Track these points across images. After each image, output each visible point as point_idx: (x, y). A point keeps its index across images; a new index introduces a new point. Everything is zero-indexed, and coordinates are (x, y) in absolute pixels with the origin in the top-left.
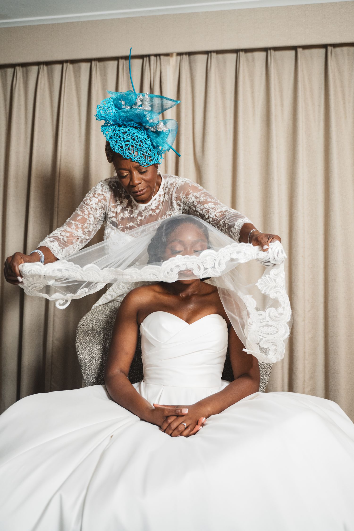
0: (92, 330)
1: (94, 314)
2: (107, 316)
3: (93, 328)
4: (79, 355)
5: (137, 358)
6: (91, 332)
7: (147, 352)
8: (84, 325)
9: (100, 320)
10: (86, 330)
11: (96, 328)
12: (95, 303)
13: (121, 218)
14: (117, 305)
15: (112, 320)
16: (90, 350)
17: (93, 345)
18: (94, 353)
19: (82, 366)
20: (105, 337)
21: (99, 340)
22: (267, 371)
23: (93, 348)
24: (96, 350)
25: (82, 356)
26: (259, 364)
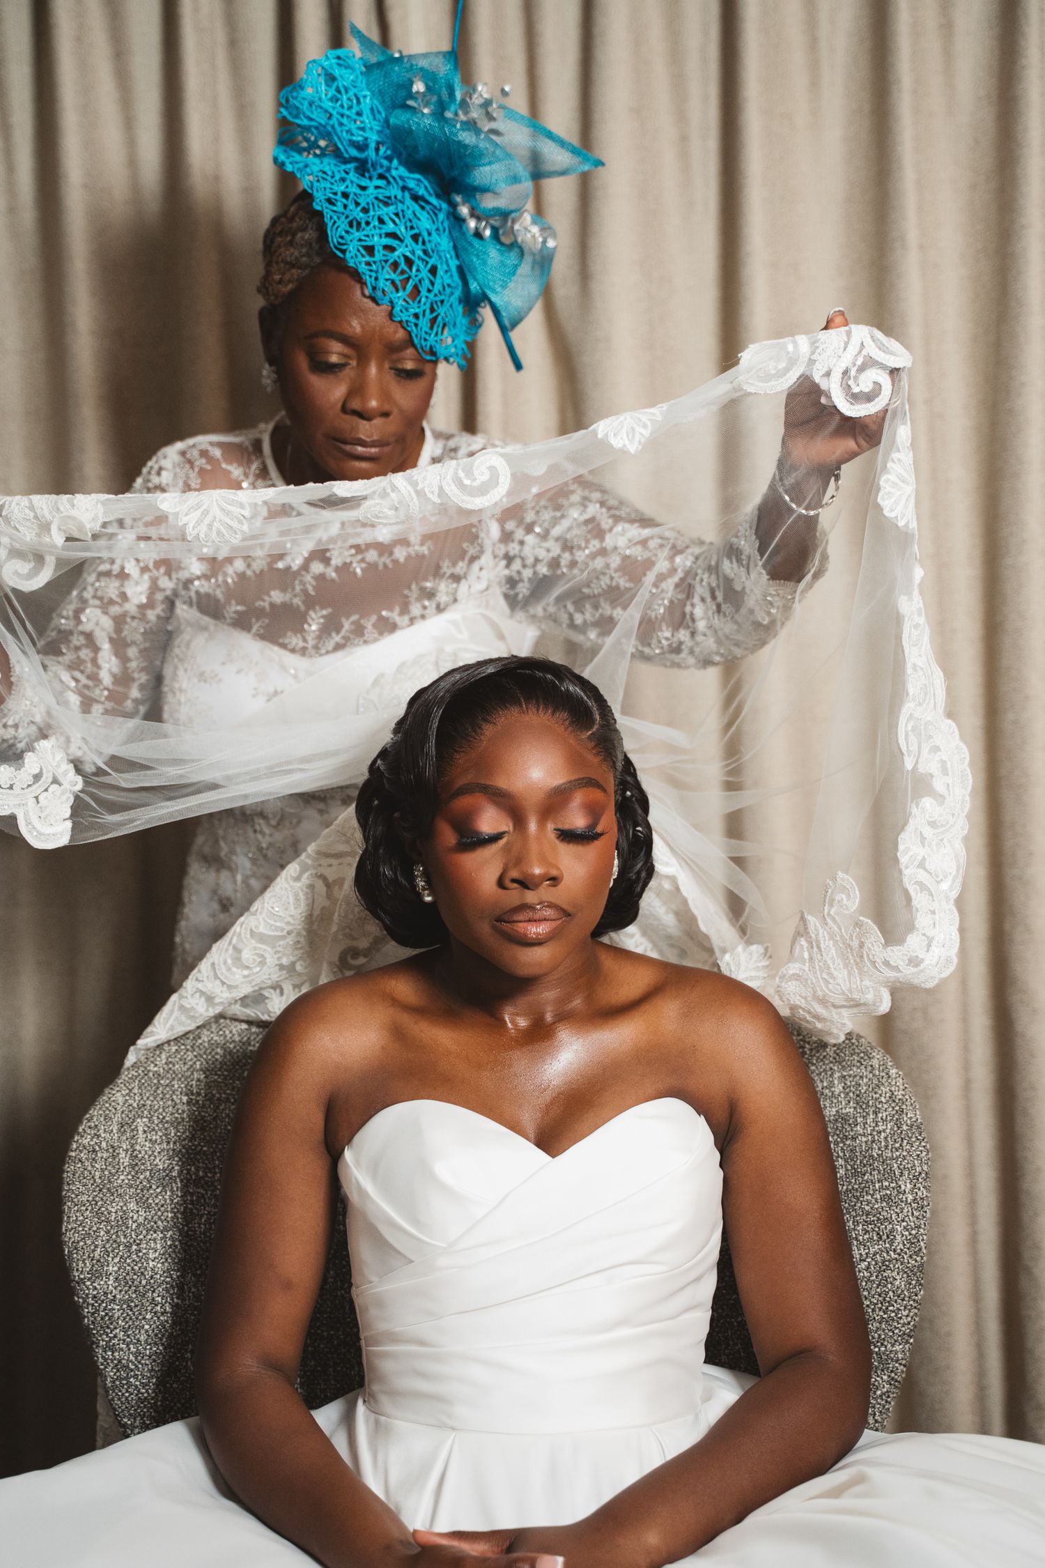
0: (133, 1166)
1: (136, 1091)
2: (192, 1094)
3: (136, 1156)
4: (78, 1283)
5: (332, 1272)
6: (129, 1180)
7: (374, 1279)
8: (94, 1151)
9: (164, 1118)
10: (106, 1173)
11: (150, 1156)
12: (138, 1035)
13: (234, 575)
14: (237, 1038)
15: (215, 1111)
16: (128, 1261)
17: (141, 1237)
18: (146, 1273)
19: (95, 1332)
20: (192, 1195)
21: (162, 1209)
22: (902, 1321)
23: (140, 1251)
24: (151, 1256)
25: (95, 1288)
26: (866, 1293)
